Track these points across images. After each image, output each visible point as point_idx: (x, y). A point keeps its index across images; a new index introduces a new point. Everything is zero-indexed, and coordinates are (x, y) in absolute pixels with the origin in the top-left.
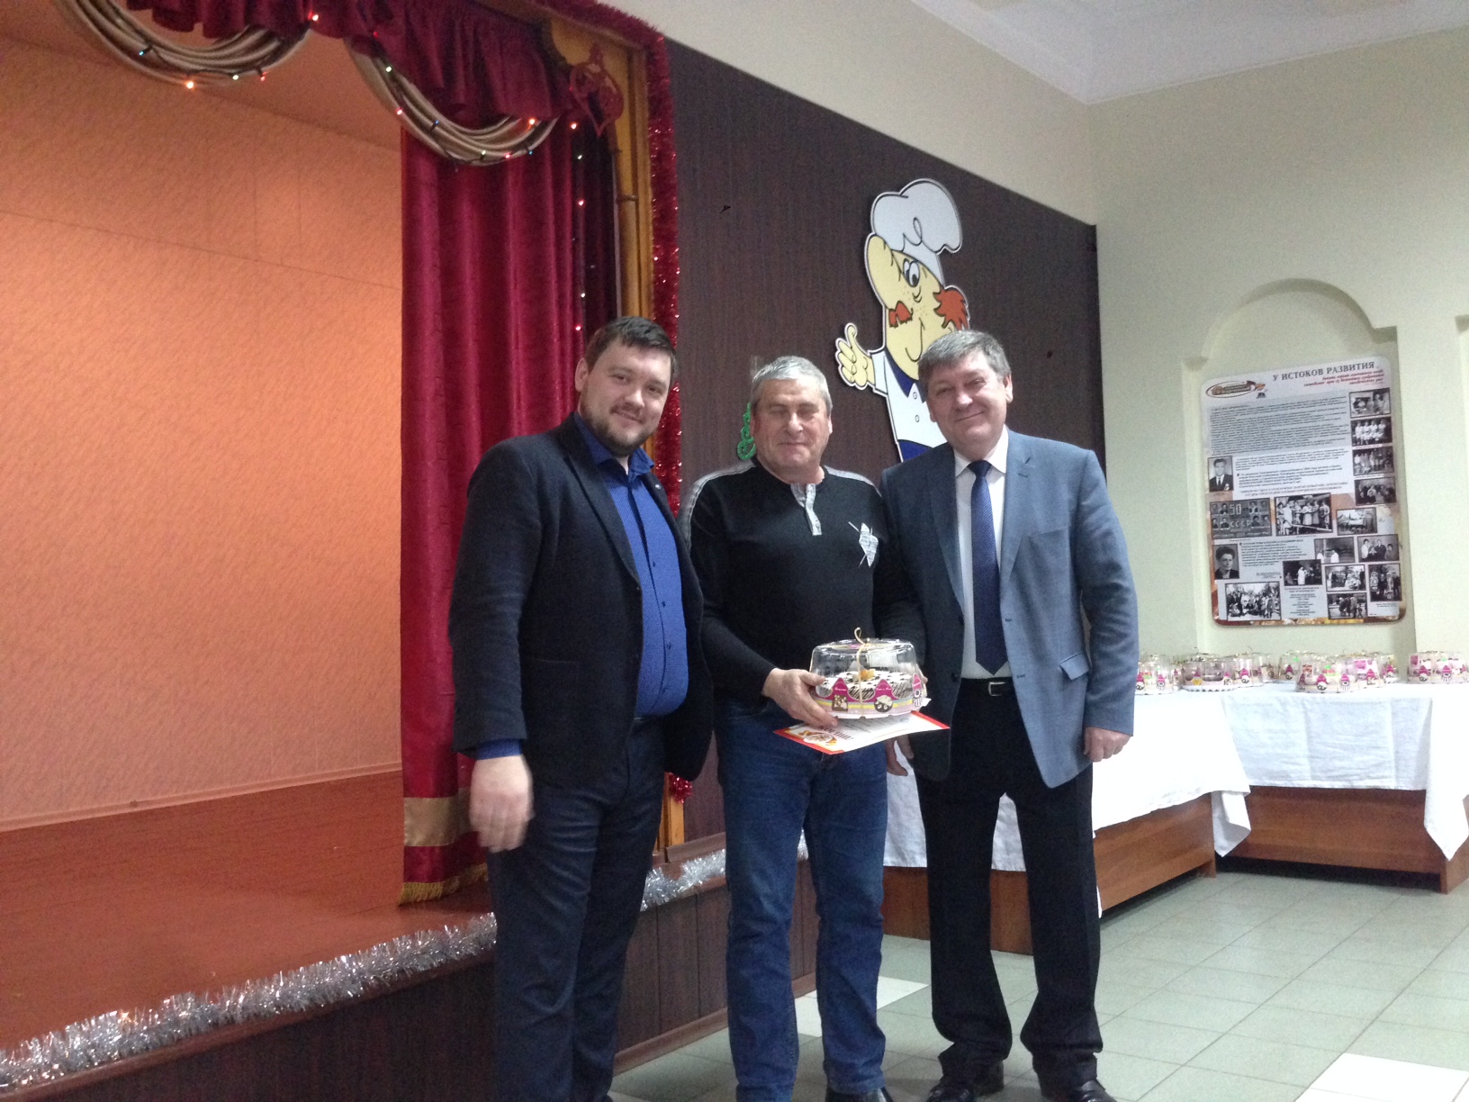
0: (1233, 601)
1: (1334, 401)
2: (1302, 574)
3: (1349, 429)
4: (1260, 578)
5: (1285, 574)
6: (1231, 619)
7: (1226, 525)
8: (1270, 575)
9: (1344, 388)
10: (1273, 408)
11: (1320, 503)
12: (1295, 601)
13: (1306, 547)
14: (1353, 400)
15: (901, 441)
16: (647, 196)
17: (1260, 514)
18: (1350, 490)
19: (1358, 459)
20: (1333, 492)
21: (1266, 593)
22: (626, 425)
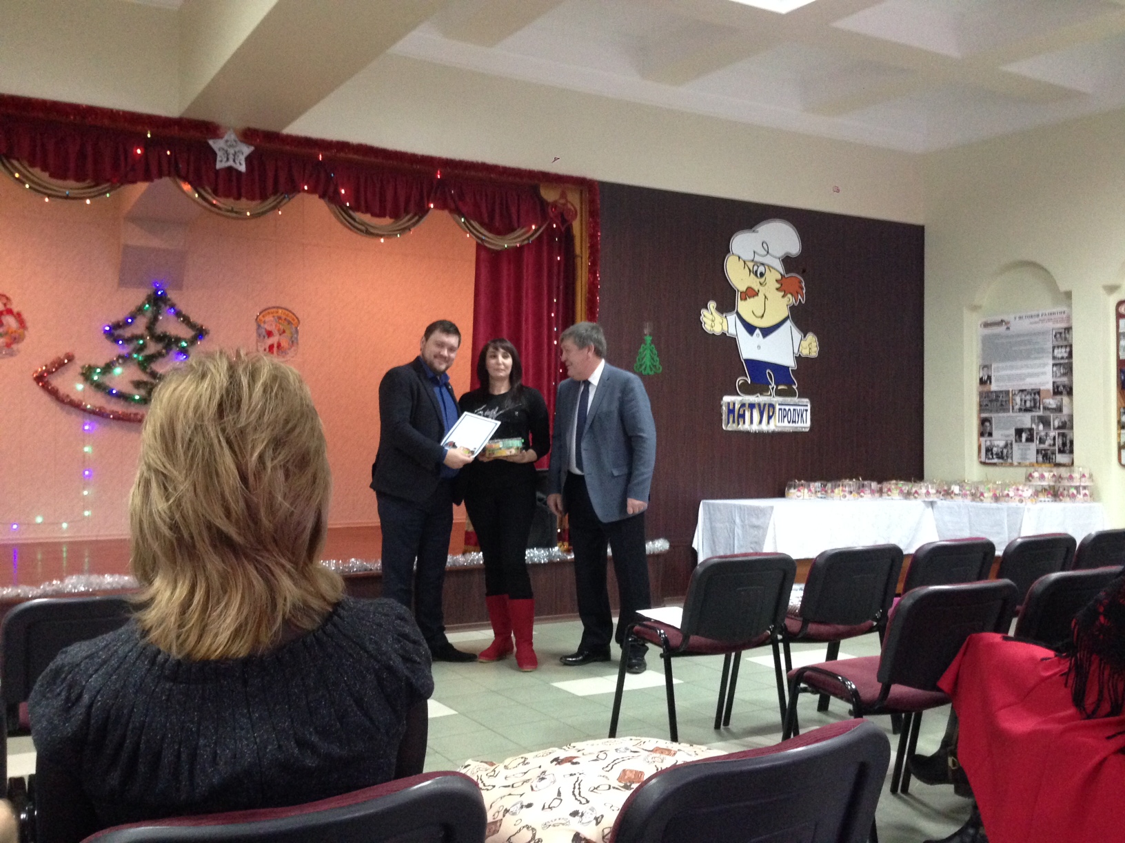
0: (989, 450)
1: (1044, 333)
2: (1024, 436)
3: (1051, 350)
4: (1004, 438)
5: (1016, 436)
6: (987, 461)
7: (987, 405)
8: (1008, 436)
9: (1050, 325)
10: (1012, 336)
11: (1035, 394)
12: (1020, 451)
13: (1026, 420)
14: (1054, 333)
15: (746, 361)
16: (586, 254)
17: (1004, 399)
18: (1050, 387)
19: (1055, 369)
20: (1042, 388)
21: (1006, 446)
22: (440, 364)
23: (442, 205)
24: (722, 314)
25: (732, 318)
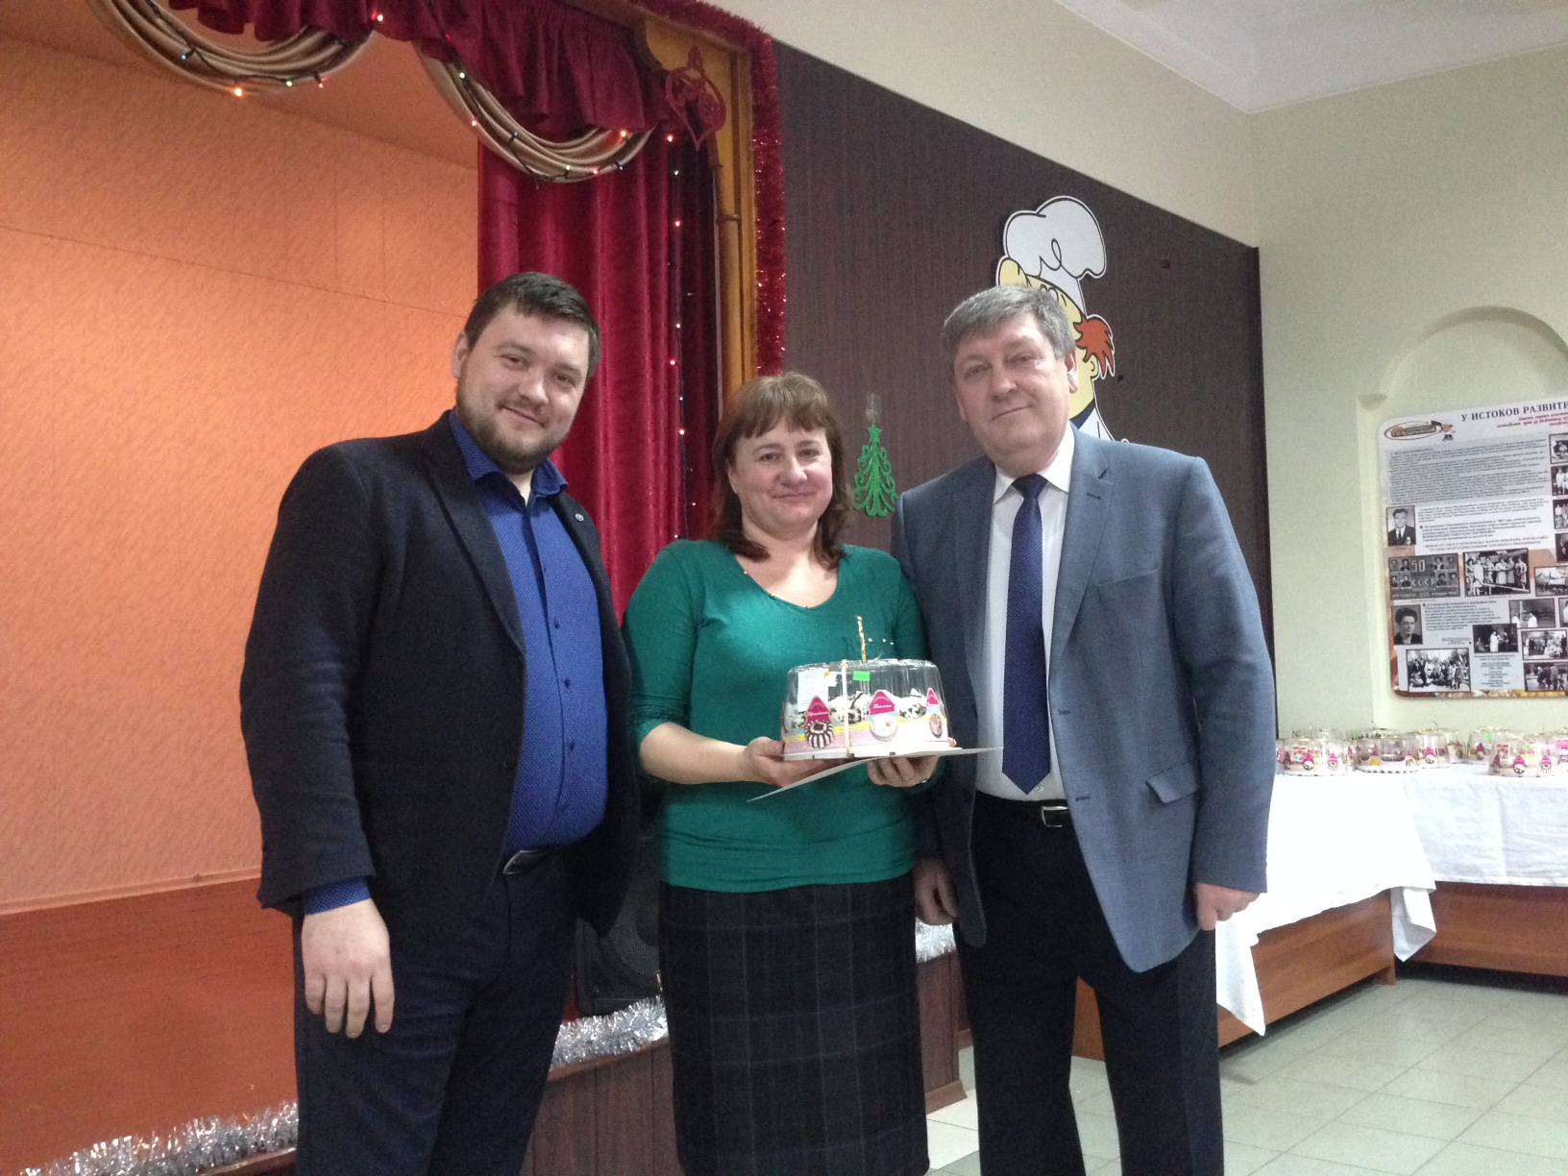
0: (1415, 669)
1: (1532, 444)
2: (1495, 641)
3: (1549, 476)
4: (1446, 644)
5: (1476, 640)
6: (1413, 690)
7: (1407, 584)
8: (1459, 640)
9: (1544, 429)
10: (1460, 452)
11: (1516, 560)
12: (1486, 670)
13: (1499, 609)
14: (1554, 444)
16: (751, 215)
17: (1446, 571)
18: (1551, 545)
19: (1559, 510)
20: (1531, 547)
21: (1454, 660)
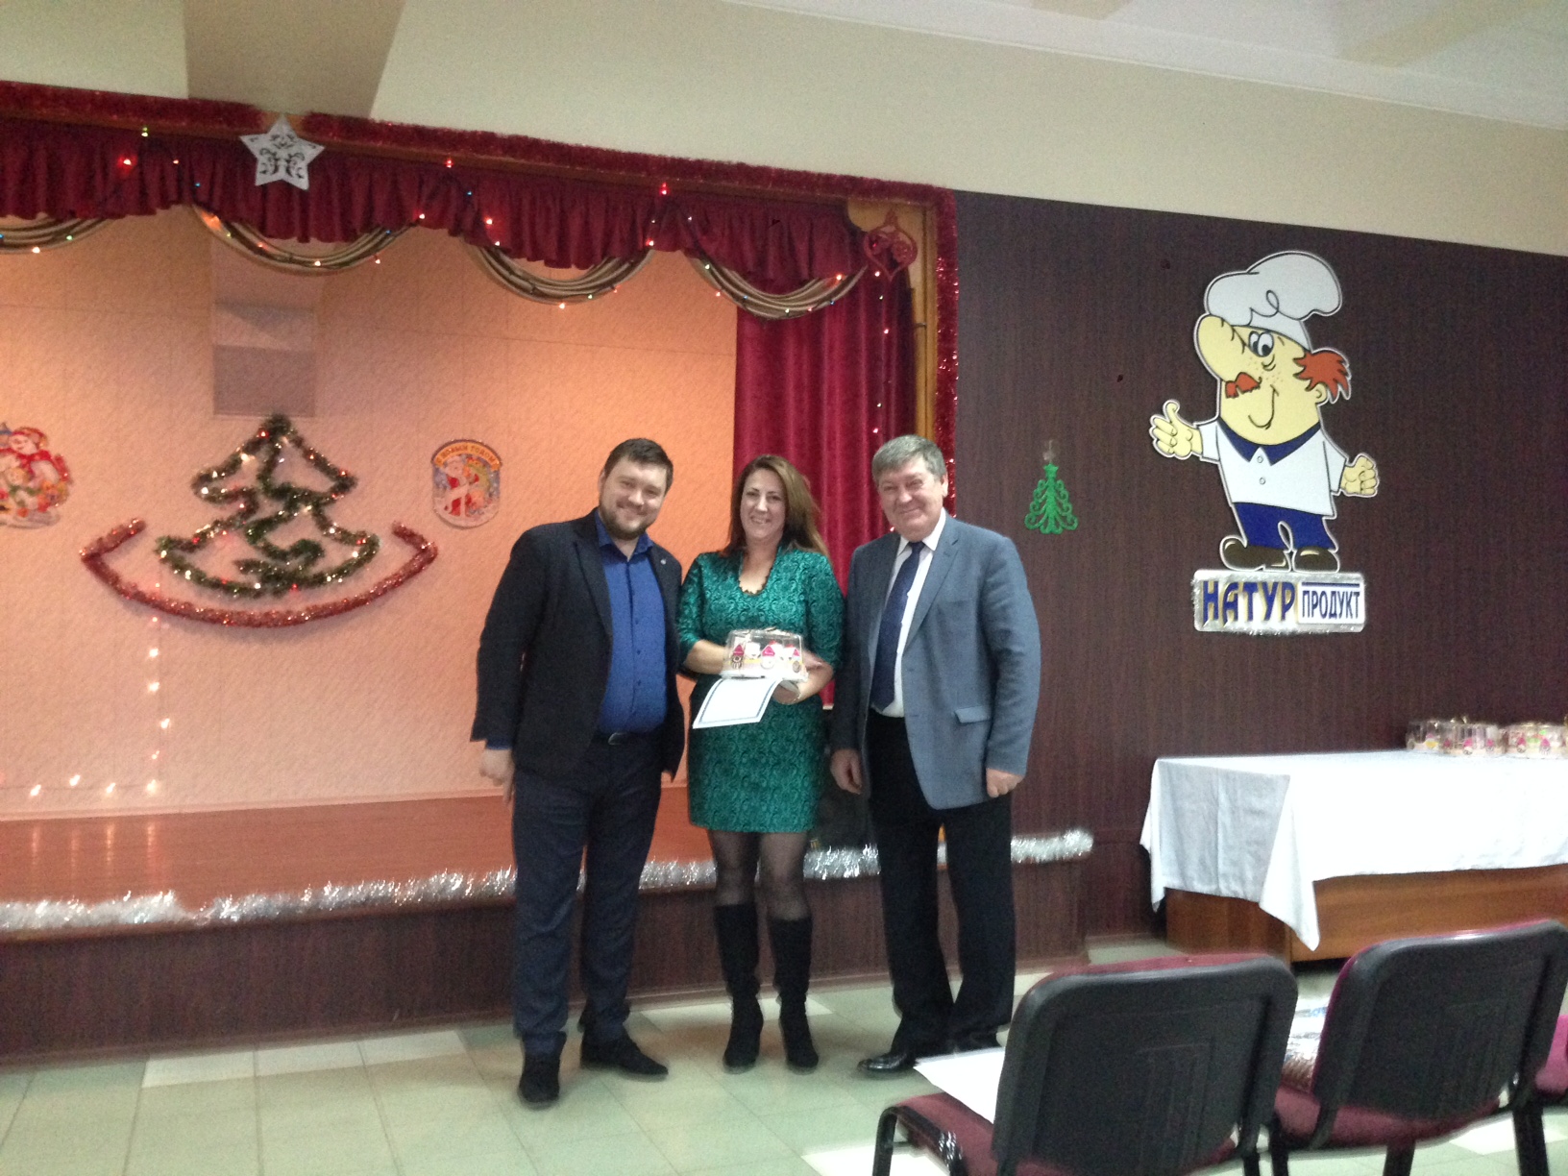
15: (1240, 506)
16: (934, 321)
22: (630, 519)
23: (671, 242)
24: (1192, 422)
25: (1210, 429)
